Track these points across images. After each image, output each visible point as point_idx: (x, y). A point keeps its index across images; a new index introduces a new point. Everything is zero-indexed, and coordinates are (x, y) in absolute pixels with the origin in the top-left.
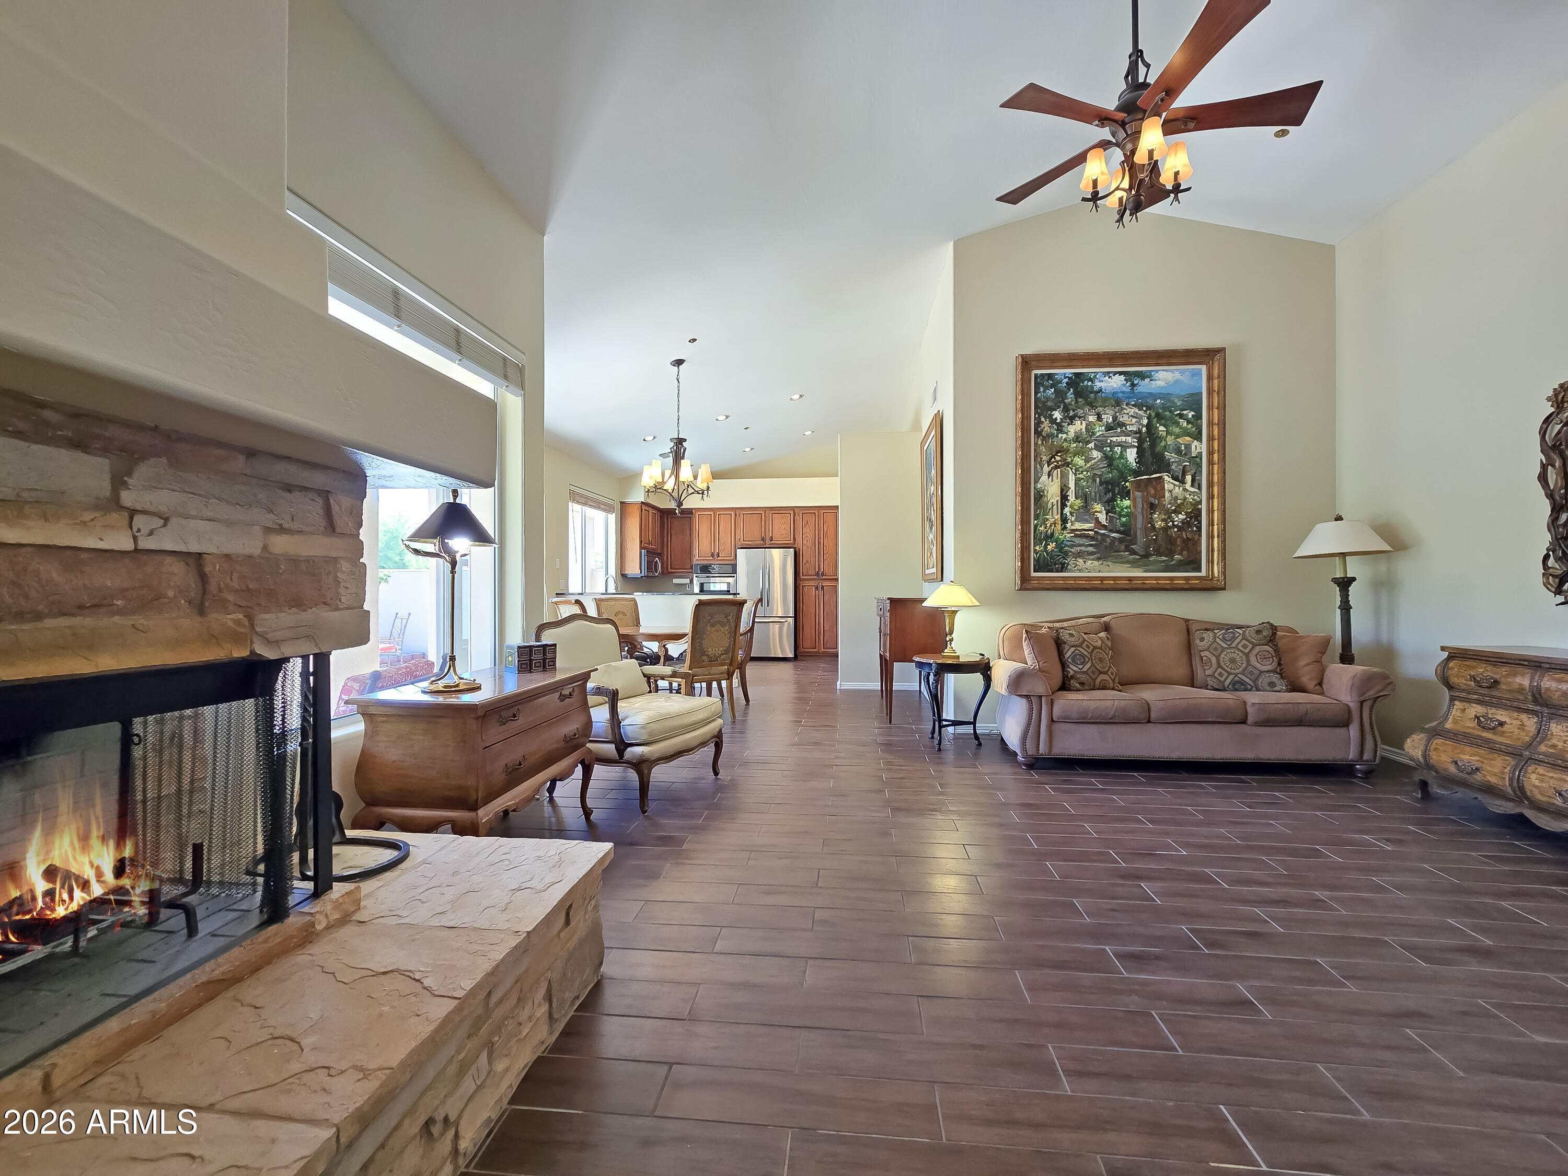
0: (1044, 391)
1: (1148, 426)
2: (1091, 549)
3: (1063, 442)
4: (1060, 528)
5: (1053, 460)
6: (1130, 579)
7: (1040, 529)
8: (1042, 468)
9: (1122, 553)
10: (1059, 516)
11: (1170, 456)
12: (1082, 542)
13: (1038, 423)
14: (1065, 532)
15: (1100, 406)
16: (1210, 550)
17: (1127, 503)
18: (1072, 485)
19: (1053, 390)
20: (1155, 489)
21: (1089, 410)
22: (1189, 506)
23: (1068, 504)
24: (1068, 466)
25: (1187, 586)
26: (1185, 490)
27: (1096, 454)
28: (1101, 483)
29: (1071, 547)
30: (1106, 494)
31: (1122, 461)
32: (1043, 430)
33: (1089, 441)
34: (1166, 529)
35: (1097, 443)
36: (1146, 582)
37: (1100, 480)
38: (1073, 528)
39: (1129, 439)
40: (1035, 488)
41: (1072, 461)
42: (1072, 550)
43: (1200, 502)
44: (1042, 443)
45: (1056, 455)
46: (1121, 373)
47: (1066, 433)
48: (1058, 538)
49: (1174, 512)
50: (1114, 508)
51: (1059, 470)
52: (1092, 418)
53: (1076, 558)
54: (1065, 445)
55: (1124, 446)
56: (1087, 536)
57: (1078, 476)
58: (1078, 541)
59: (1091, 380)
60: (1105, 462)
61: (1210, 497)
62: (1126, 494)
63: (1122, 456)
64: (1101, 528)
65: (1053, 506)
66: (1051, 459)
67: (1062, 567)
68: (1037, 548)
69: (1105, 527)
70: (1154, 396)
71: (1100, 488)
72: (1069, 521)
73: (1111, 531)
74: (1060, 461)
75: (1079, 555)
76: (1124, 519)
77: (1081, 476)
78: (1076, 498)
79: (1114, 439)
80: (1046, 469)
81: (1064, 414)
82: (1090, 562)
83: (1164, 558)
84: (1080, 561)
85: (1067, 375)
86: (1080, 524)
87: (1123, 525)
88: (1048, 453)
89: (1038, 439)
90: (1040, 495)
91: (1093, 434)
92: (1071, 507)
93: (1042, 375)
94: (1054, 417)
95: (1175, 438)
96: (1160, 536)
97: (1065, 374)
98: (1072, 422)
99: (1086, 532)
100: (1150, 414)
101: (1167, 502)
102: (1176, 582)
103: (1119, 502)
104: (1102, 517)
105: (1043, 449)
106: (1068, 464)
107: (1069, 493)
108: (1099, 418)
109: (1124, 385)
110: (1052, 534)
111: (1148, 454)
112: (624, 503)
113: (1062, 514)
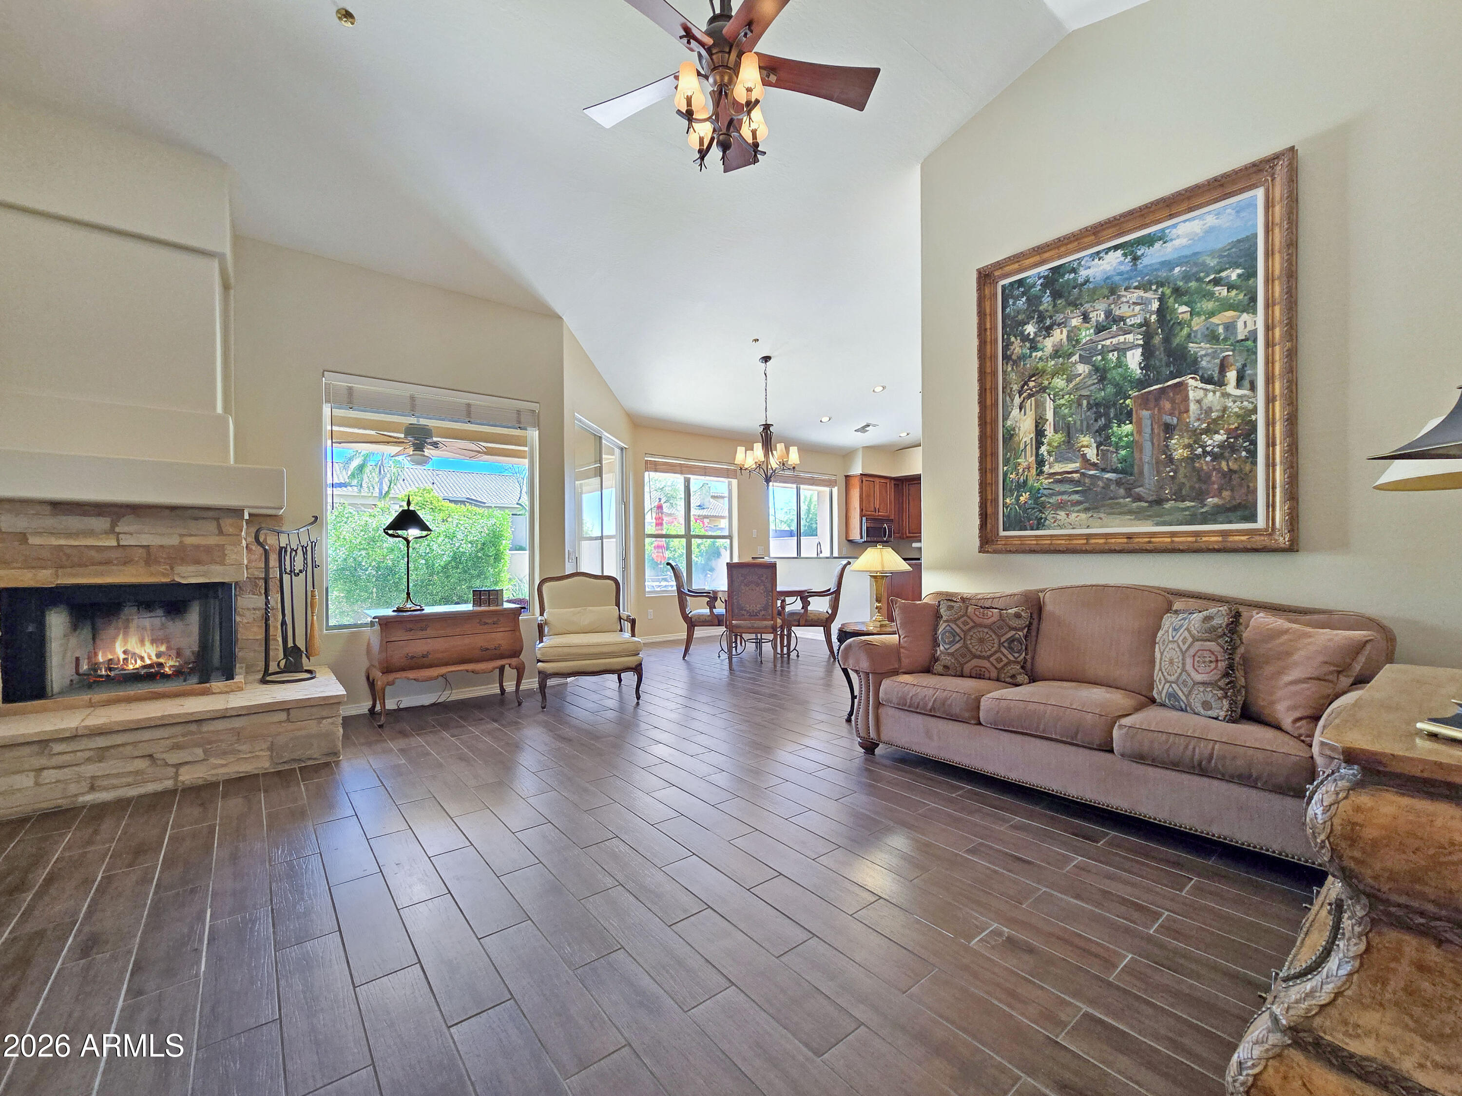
0: (1014, 304)
1: (1160, 312)
2: (1076, 497)
3: (1038, 362)
4: (1035, 473)
5: (1026, 387)
6: (1129, 536)
7: (1011, 476)
8: (1012, 400)
9: (1121, 500)
10: (1034, 458)
11: (1199, 348)
12: (1063, 489)
13: (1007, 346)
14: (1041, 477)
15: (1087, 302)
16: (1271, 487)
17: (1128, 428)
18: (1049, 415)
19: (1024, 299)
20: (1173, 402)
21: (1072, 312)
22: (1232, 419)
23: (1045, 441)
24: (1044, 392)
26: (1226, 395)
27: (1082, 369)
28: (1090, 407)
29: (1051, 495)
30: (1096, 420)
31: (1120, 370)
32: (1013, 353)
33: (1071, 353)
34: (1193, 459)
35: (1081, 352)
36: (1152, 540)
37: (1088, 403)
38: (1052, 471)
39: (1130, 337)
40: (1003, 426)
41: (1050, 383)
42: (1051, 501)
43: (1255, 411)
44: (1013, 368)
45: (1029, 380)
46: (1116, 248)
47: (1042, 350)
48: (1032, 486)
49: (1207, 431)
50: (1108, 437)
51: (1033, 398)
52: (1075, 322)
53: (1056, 510)
54: (1040, 365)
55: (1122, 350)
56: (1071, 481)
57: (1058, 402)
58: (1058, 488)
59: (1074, 271)
60: (1095, 377)
61: (1270, 400)
62: (1127, 416)
63: (1120, 364)
64: (1091, 467)
65: (1025, 447)
66: (1023, 387)
67: (1039, 524)
68: (1008, 501)
69: (1095, 465)
70: (1169, 265)
71: (1089, 413)
72: (1047, 463)
73: (1104, 470)
74: (1034, 387)
75: (1061, 506)
76: (1123, 452)
77: (1062, 401)
78: (1056, 432)
79: (1108, 342)
80: (1017, 400)
81: (1039, 326)
82: (1074, 515)
83: (1188, 504)
84: (1062, 514)
85: (1042, 274)
86: (1061, 465)
87: (1124, 460)
88: (1020, 380)
89: (1007, 364)
90: (1010, 436)
91: (1078, 341)
92: (1049, 444)
93: (1011, 284)
94: (1026, 333)
95: (1207, 319)
96: (1182, 471)
97: (1039, 273)
98: (1049, 334)
99: (1070, 476)
100: (1163, 294)
101: (1192, 419)
102: (1204, 539)
103: (1115, 429)
104: (1091, 454)
105: (1013, 376)
106: (1043, 390)
107: (1047, 427)
108: (1086, 318)
109: (1121, 263)
110: (1025, 482)
111: (1160, 354)
112: (847, 477)
113: (1037, 455)
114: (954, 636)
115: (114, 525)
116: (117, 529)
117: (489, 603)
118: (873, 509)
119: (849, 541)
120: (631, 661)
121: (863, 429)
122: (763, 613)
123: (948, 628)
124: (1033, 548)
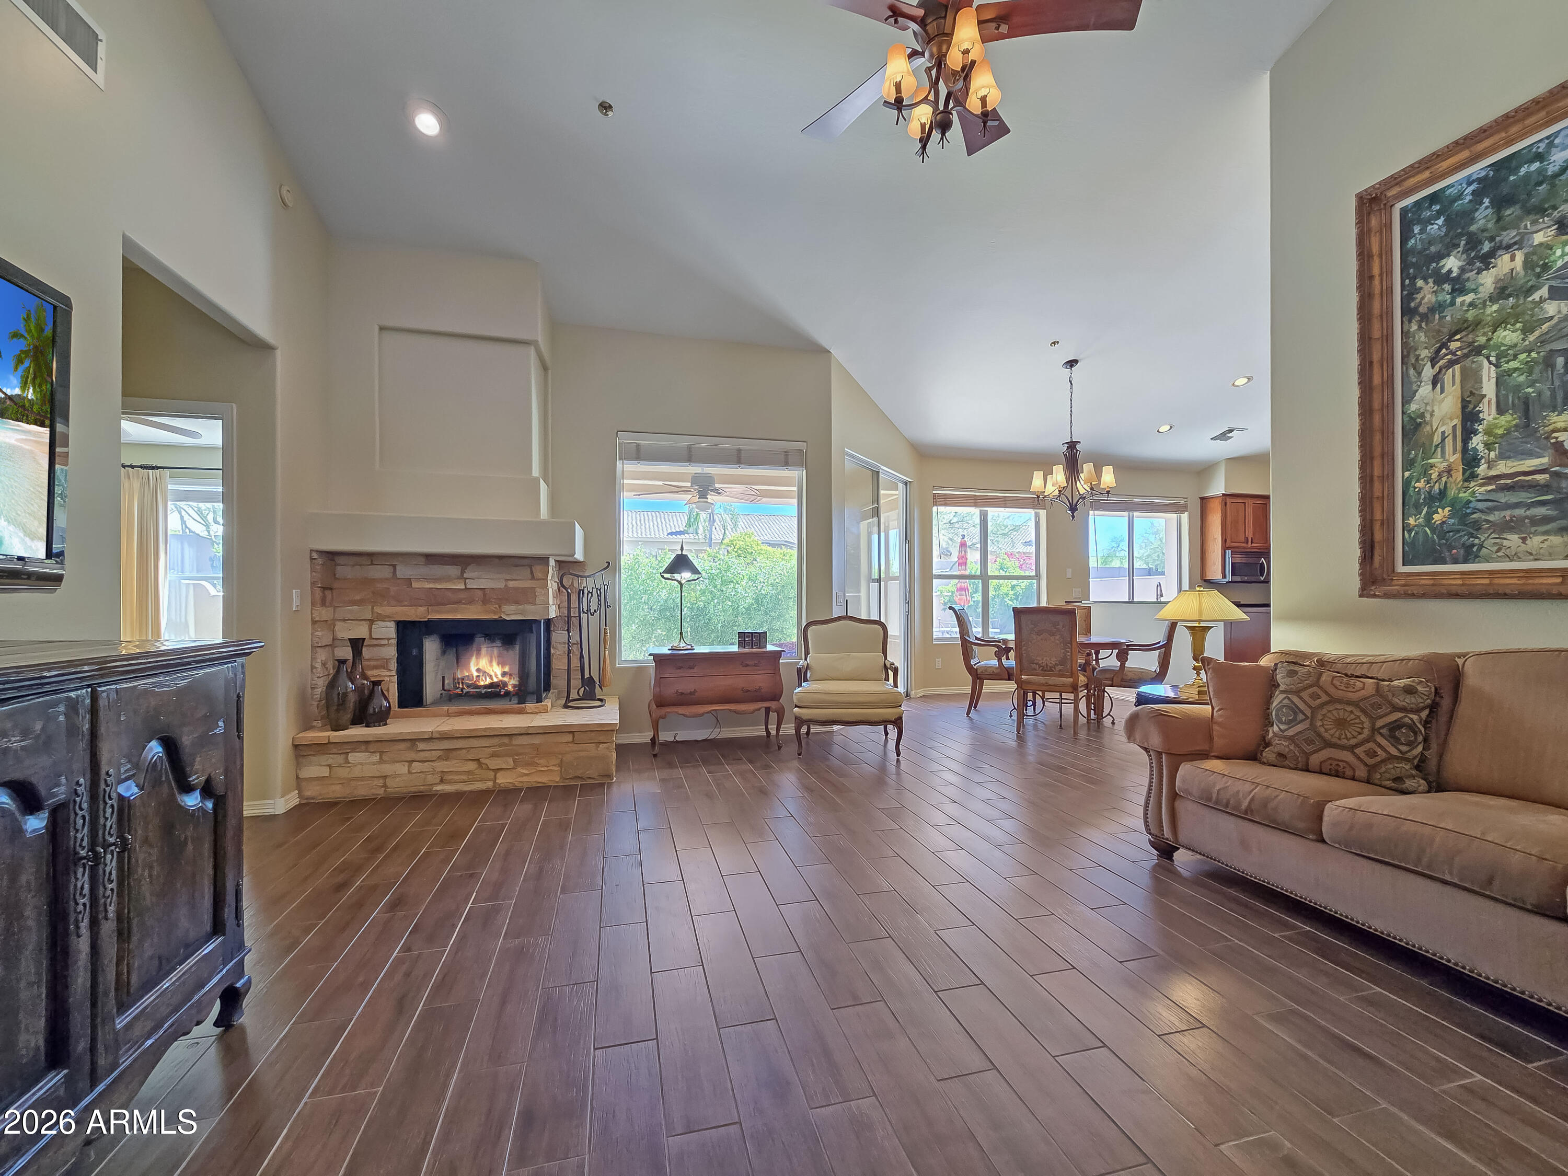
0: (1422, 231)
2: (1542, 511)
3: (1468, 310)
4: (1460, 478)
5: (1444, 351)
7: (1416, 485)
8: (1419, 374)
10: (1458, 455)
12: (1515, 500)
13: (1409, 293)
14: (1473, 484)
18: (1489, 388)
19: (1440, 222)
21: (1534, 221)
23: (1480, 428)
24: (1479, 354)
27: (1553, 308)
29: (1491, 511)
32: (1420, 303)
33: (1532, 286)
35: (1551, 284)
38: (1493, 473)
40: (1403, 413)
41: (1490, 340)
42: (1492, 518)
44: (1420, 327)
45: (1450, 340)
47: (1475, 290)
48: (1456, 497)
51: (1457, 367)
52: (1543, 236)
53: (1501, 532)
54: (1472, 313)
56: (1532, 486)
57: (1506, 367)
58: (1505, 498)
59: (1539, 157)
65: (1443, 440)
66: (1440, 349)
67: (1468, 553)
68: (1411, 521)
72: (1483, 461)
74: (1460, 349)
75: (1510, 526)
77: (1513, 365)
78: (1501, 412)
80: (1428, 372)
81: (1468, 255)
82: (1537, 539)
84: (1513, 539)
85: (1473, 177)
86: (1510, 463)
88: (1433, 341)
89: (1410, 322)
90: (1414, 426)
91: (1546, 267)
92: (1488, 433)
93: (1417, 204)
94: (1444, 271)
97: (1470, 176)
98: (1489, 264)
99: (1530, 478)
106: (1478, 350)
107: (1483, 406)
108: (1560, 228)
110: (1443, 493)
112: (1202, 499)
113: (1465, 450)
114: (1295, 713)
115: (463, 572)
116: (465, 575)
117: (752, 646)
118: (1243, 539)
119: (1205, 581)
120: (890, 713)
121: (1224, 436)
122: (1060, 667)
123: (1286, 701)
124: (1454, 590)
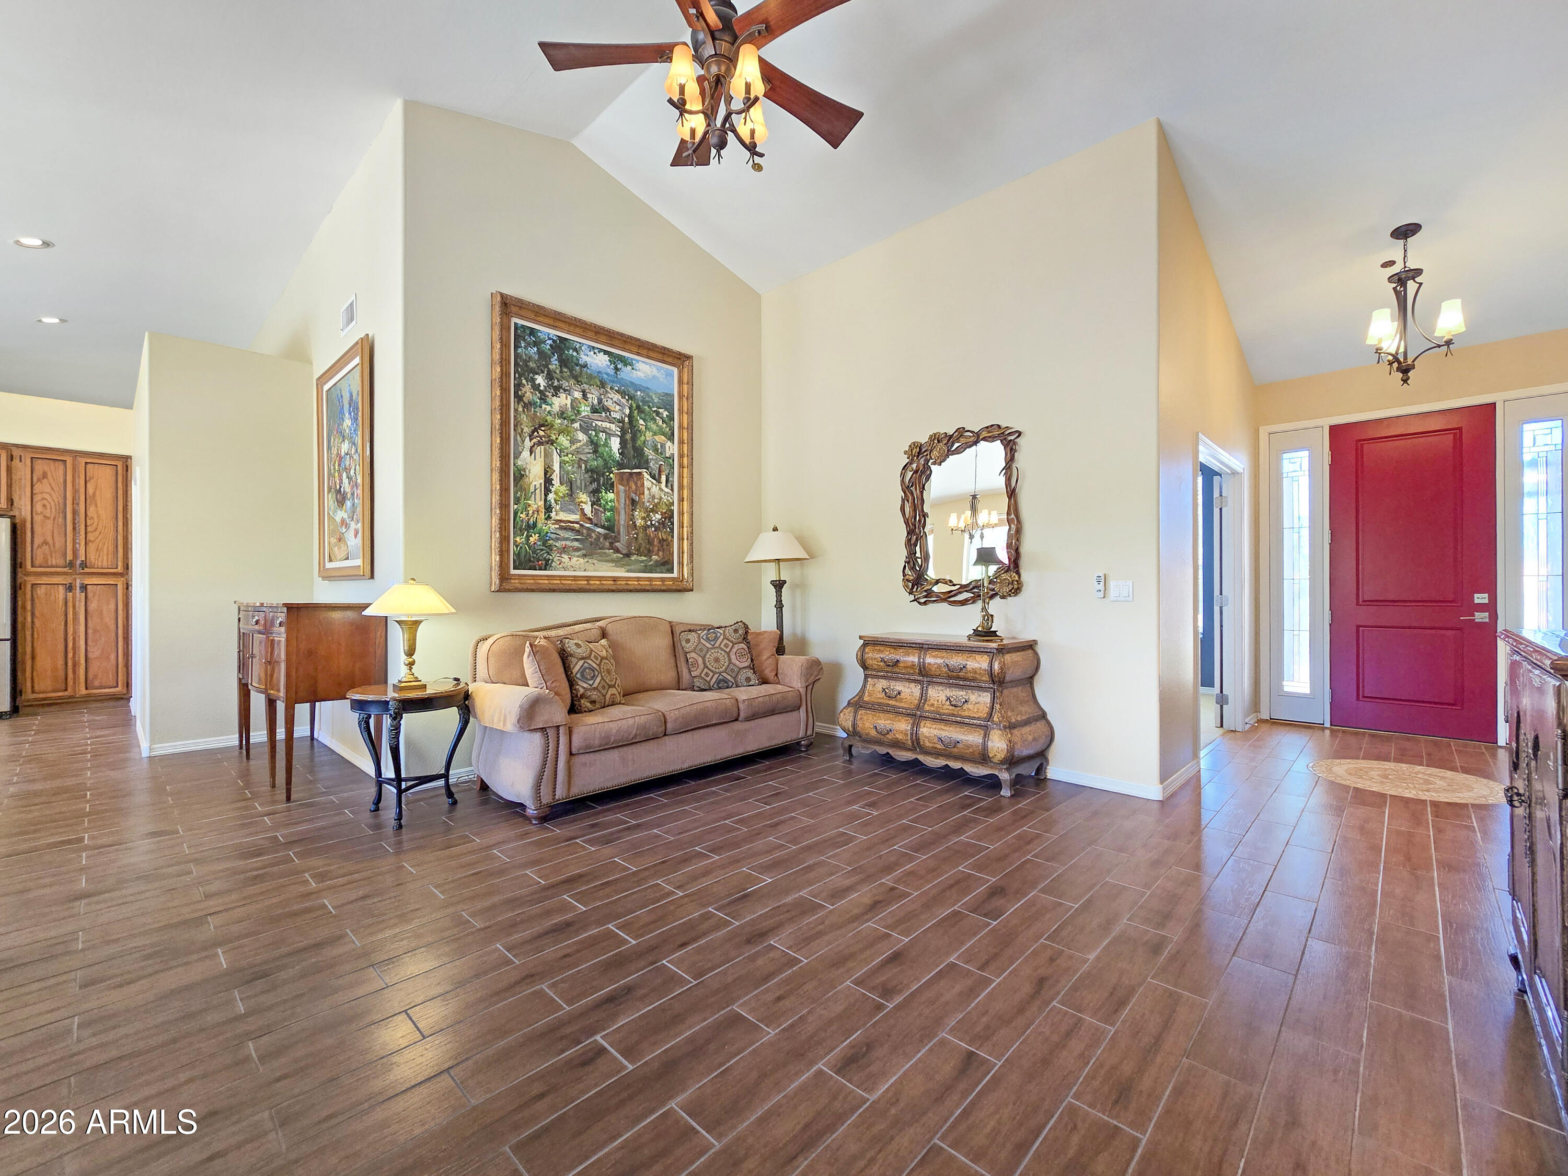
0: (526, 348)
1: (630, 416)
2: (576, 544)
3: (547, 415)
4: (543, 517)
5: (536, 433)
6: (615, 579)
7: (521, 515)
8: (523, 441)
9: (607, 551)
10: (543, 502)
11: (649, 453)
12: (567, 536)
13: (518, 386)
14: (549, 522)
15: (585, 383)
16: (681, 552)
17: (611, 496)
18: (556, 467)
19: (535, 349)
20: (636, 484)
21: (574, 384)
22: (664, 506)
23: (553, 490)
24: (552, 444)
25: (664, 588)
26: (661, 489)
27: (581, 436)
28: (587, 471)
29: (557, 540)
30: (591, 483)
31: (607, 449)
32: (523, 395)
33: (573, 420)
34: (646, 528)
35: (582, 423)
36: (629, 582)
37: (586, 467)
38: (558, 518)
39: (613, 427)
40: (514, 465)
41: (557, 439)
42: (557, 545)
43: (672, 504)
44: (524, 410)
45: (539, 428)
46: (606, 352)
47: (550, 405)
48: (541, 529)
49: (652, 510)
50: (599, 500)
51: (542, 447)
52: (578, 395)
53: (561, 554)
54: (549, 418)
55: (609, 435)
56: (572, 530)
57: (563, 458)
58: (563, 534)
59: (575, 350)
60: (590, 447)
61: (681, 500)
62: (610, 487)
63: (606, 444)
64: (587, 521)
65: (535, 490)
66: (533, 432)
67: (546, 564)
68: (518, 539)
69: (590, 519)
70: (637, 388)
71: (586, 475)
72: (553, 510)
73: (596, 525)
74: (543, 436)
75: (564, 550)
76: (608, 514)
77: (566, 459)
78: (561, 484)
79: (599, 423)
80: (528, 443)
81: (548, 382)
82: (575, 559)
83: (644, 558)
84: (565, 557)
85: (551, 336)
86: (565, 515)
87: (608, 520)
88: (531, 424)
89: (519, 404)
90: (520, 475)
91: (579, 412)
92: (556, 493)
93: (524, 327)
94: (537, 382)
95: (653, 435)
96: (641, 535)
97: (549, 334)
98: (557, 394)
99: (572, 525)
100: (631, 405)
101: (646, 501)
102: (654, 583)
103: (603, 494)
104: (588, 509)
105: (524, 418)
106: (552, 442)
107: (554, 477)
108: (585, 396)
109: (608, 367)
110: (535, 524)
111: (629, 446)
113: (545, 500)
124: (544, 587)
